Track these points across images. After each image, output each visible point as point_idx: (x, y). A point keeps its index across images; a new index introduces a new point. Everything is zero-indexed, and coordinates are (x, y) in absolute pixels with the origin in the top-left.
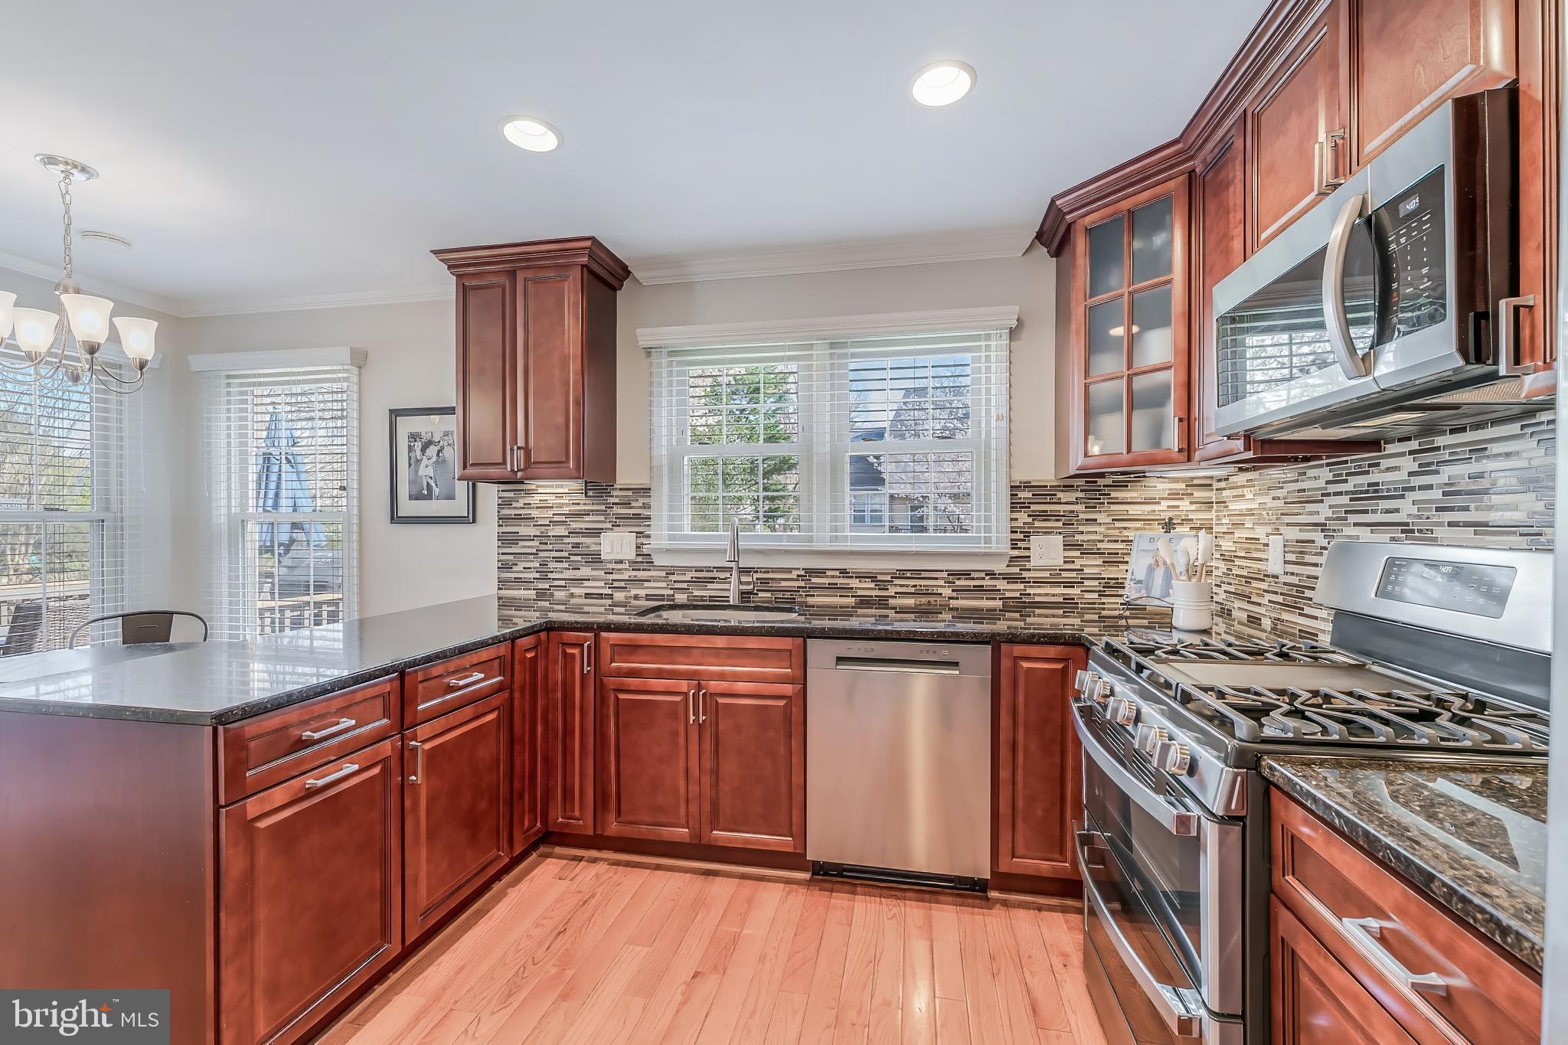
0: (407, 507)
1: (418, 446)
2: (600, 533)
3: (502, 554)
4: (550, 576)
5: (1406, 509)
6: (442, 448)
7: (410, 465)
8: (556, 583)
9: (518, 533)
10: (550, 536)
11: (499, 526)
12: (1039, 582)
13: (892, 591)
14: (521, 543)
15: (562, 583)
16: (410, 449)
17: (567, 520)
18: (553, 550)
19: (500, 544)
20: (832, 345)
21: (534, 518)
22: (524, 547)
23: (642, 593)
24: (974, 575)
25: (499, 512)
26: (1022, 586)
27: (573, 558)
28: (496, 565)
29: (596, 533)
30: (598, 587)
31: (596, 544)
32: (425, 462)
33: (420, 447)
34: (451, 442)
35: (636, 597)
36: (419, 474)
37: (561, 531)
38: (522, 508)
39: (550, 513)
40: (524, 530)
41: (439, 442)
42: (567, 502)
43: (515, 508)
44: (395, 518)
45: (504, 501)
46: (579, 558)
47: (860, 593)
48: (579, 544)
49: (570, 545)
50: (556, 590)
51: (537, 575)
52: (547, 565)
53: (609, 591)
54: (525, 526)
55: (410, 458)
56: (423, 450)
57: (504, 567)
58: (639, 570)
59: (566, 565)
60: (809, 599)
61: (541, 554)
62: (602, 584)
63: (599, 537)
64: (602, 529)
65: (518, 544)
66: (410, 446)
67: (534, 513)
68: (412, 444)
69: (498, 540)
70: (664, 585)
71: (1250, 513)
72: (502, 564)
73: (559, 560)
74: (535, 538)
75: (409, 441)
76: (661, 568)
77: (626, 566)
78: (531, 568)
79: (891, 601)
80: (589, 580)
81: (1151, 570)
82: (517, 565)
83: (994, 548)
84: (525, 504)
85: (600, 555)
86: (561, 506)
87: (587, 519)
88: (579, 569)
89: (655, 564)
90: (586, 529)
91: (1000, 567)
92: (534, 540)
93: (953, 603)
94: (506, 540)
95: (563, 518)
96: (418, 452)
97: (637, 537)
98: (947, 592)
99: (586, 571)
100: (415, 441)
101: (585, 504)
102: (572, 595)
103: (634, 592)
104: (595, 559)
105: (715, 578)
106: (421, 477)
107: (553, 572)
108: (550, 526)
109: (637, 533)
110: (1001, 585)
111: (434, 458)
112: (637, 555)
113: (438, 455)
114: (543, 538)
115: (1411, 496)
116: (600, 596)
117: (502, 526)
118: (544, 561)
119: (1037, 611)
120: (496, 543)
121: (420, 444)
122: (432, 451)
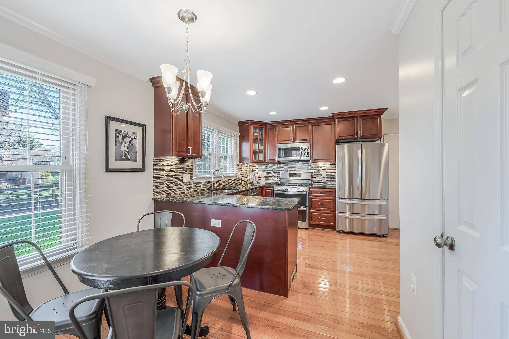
0: (114, 164)
1: (120, 137)
2: (182, 174)
3: (155, 183)
4: (170, 189)
5: (284, 169)
6: (132, 139)
7: (116, 145)
8: (171, 191)
9: (160, 175)
10: (169, 175)
11: (154, 172)
12: (238, 180)
13: (226, 184)
14: (161, 178)
15: (173, 191)
16: (116, 137)
17: (174, 170)
18: (170, 180)
19: (154, 179)
20: (219, 132)
21: (165, 169)
22: (162, 180)
23: (191, 190)
24: (234, 180)
25: (154, 167)
26: (236, 181)
27: (176, 182)
28: (153, 187)
29: (181, 174)
30: (181, 191)
31: (181, 177)
32: (124, 143)
33: (122, 137)
34: (136, 137)
35: (190, 192)
36: (121, 149)
37: (172, 173)
38: (161, 166)
39: (170, 167)
40: (162, 174)
41: (131, 136)
42: (174, 164)
43: (159, 166)
44: (108, 169)
45: (156, 163)
46: (177, 182)
47: (223, 185)
48: (177, 177)
49: (175, 178)
50: (171, 193)
51: (166, 189)
52: (169, 185)
53: (184, 191)
54: (162, 172)
55: (116, 141)
56: (123, 138)
57: (156, 187)
58: (191, 184)
59: (174, 185)
60: (217, 187)
61: (167, 182)
62: (183, 189)
63: (182, 175)
64: (183, 173)
65: (160, 178)
66: (116, 136)
67: (165, 168)
68: (117, 135)
69: (154, 178)
70: (195, 188)
71: (257, 169)
72: (155, 187)
73: (172, 183)
74: (165, 176)
75: (116, 133)
76: (195, 183)
77: (188, 183)
78: (164, 187)
79: (226, 186)
80: (180, 189)
81: (253, 177)
82: (160, 186)
83: (234, 175)
84: (162, 164)
85: (182, 181)
86: (172, 165)
87: (179, 170)
88: (177, 186)
89: (194, 182)
90: (179, 173)
91: (235, 178)
92: (165, 177)
93: (232, 185)
94: (156, 177)
95: (173, 169)
96: (120, 139)
97: (191, 175)
98: (231, 183)
99: (179, 186)
100: (119, 134)
101: (179, 165)
102: (176, 194)
103: (190, 191)
104: (181, 182)
105: (204, 185)
106: (122, 150)
107: (170, 187)
108: (170, 172)
109: (190, 173)
110: (235, 181)
111: (128, 143)
112: (191, 180)
113: (130, 142)
114: (168, 176)
115: (284, 168)
116: (182, 193)
117: (155, 172)
118: (168, 184)
119: (238, 185)
120: (153, 179)
121: (121, 135)
122: (127, 140)
